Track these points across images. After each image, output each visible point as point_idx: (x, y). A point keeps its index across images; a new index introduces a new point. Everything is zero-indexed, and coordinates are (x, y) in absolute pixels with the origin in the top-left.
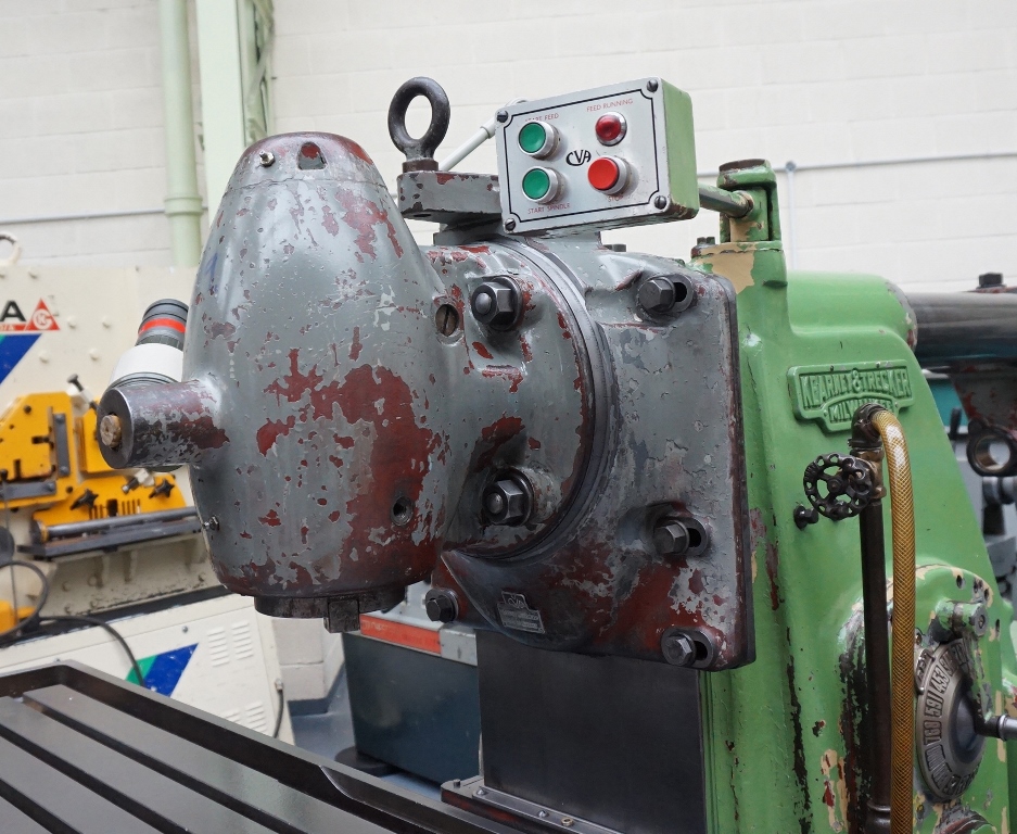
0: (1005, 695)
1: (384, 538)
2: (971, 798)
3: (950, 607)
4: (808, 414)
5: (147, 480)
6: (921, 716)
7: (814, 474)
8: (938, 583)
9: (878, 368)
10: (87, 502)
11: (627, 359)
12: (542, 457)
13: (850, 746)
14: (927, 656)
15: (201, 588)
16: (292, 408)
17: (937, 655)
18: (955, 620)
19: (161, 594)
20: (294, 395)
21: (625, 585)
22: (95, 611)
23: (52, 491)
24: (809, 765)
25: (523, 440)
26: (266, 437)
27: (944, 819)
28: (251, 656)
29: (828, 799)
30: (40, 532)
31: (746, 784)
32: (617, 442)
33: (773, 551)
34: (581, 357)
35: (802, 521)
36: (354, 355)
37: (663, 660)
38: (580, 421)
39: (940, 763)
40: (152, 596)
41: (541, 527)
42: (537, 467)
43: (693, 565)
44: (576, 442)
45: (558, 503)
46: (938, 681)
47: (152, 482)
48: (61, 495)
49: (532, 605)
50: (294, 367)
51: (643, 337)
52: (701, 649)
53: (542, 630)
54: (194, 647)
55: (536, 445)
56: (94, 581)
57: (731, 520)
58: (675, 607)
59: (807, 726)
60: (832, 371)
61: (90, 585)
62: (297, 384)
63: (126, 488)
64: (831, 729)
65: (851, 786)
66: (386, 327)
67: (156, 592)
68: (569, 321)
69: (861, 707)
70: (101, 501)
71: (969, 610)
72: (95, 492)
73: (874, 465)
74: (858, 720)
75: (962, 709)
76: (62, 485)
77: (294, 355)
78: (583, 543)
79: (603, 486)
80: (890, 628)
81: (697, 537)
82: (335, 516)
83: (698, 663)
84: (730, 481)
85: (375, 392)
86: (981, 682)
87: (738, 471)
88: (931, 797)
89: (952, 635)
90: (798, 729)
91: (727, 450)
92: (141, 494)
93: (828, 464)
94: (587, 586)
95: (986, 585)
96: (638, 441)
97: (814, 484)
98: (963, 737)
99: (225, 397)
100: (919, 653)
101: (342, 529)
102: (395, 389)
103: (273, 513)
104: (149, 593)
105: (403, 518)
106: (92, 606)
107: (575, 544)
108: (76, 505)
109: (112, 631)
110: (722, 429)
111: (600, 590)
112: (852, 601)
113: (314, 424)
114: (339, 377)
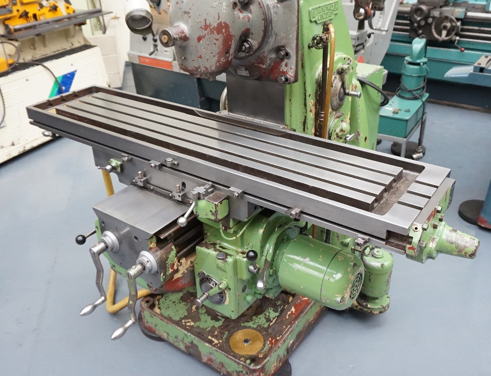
0: (353, 85)
1: (224, 60)
2: (342, 110)
3: (342, 66)
4: (313, 20)
5: (47, 4)
6: (332, 92)
7: (314, 39)
8: (339, 60)
9: (331, 4)
10: (25, 15)
11: (274, 12)
12: (254, 36)
13: (316, 99)
14: (335, 78)
16: (206, 32)
17: (337, 77)
18: (342, 69)
20: (206, 29)
21: (270, 65)
22: (34, 59)
23: (11, 12)
24: (307, 104)
25: (250, 33)
26: (199, 39)
27: (336, 114)
28: (97, 73)
29: (311, 111)
30: (10, 29)
31: (293, 108)
32: (271, 33)
33: (303, 55)
34: (264, 13)
35: (309, 47)
36: (218, 19)
37: (278, 82)
38: (263, 29)
39: (336, 101)
40: (55, 52)
41: (252, 53)
42: (252, 39)
43: (286, 60)
44: (262, 33)
45: (257, 47)
46: (337, 83)
47: (48, 5)
48: (15, 13)
49: (246, 69)
50: (206, 23)
51: (277, 6)
52: (287, 80)
53: (248, 75)
54: (76, 71)
55: (252, 34)
56: (32, 47)
57: (295, 50)
58: (281, 70)
59: (307, 94)
60: (319, 7)
61: (31, 49)
62: (206, 27)
63: (39, 8)
64: (313, 96)
65: (316, 108)
66: (224, 11)
67: (56, 50)
68: (261, 4)
69: (320, 90)
70: (30, 15)
71: (345, 66)
72: (27, 11)
73: (327, 35)
74: (319, 93)
75: (342, 90)
76: (15, 9)
77: (205, 20)
78: (261, 56)
79: (267, 44)
80: (328, 72)
81: (287, 54)
82: (214, 56)
83: (286, 83)
84: (295, 41)
85: (222, 27)
86: (347, 83)
87: (297, 39)
88: (333, 110)
89: (341, 73)
90: (305, 96)
91: (295, 33)
92: (45, 10)
93: (317, 37)
94: (261, 65)
95: (351, 59)
96: (276, 32)
97: (314, 41)
98: (341, 96)
99: (188, 29)
100: (333, 77)
101: (216, 59)
102: (227, 26)
103: (201, 56)
104: (53, 51)
105: (227, 55)
106: (33, 57)
107: (259, 56)
108: (21, 17)
109: (45, 67)
110: (295, 28)
111: (264, 66)
112: (319, 65)
113: (210, 36)
114: (215, 25)
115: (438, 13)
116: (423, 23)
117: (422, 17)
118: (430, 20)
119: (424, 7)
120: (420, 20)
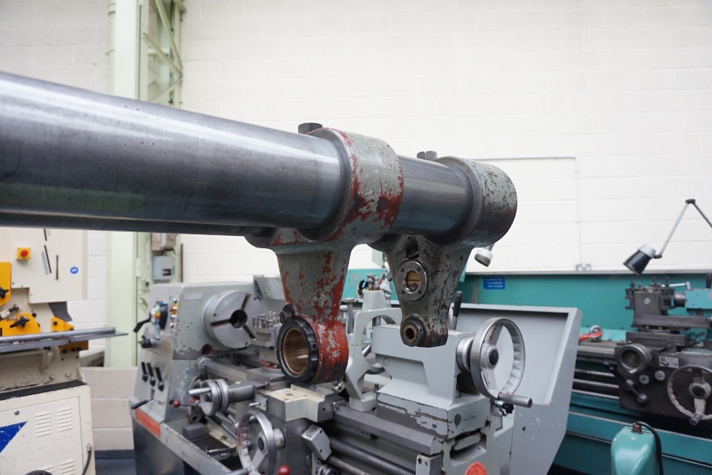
5: (9, 316)
15: (50, 383)
19: (16, 388)
28: (70, 429)
54: (22, 424)
92: (4, 325)
115: (676, 360)
116: (645, 380)
117: (641, 368)
118: (660, 375)
119: (641, 348)
120: (637, 374)
